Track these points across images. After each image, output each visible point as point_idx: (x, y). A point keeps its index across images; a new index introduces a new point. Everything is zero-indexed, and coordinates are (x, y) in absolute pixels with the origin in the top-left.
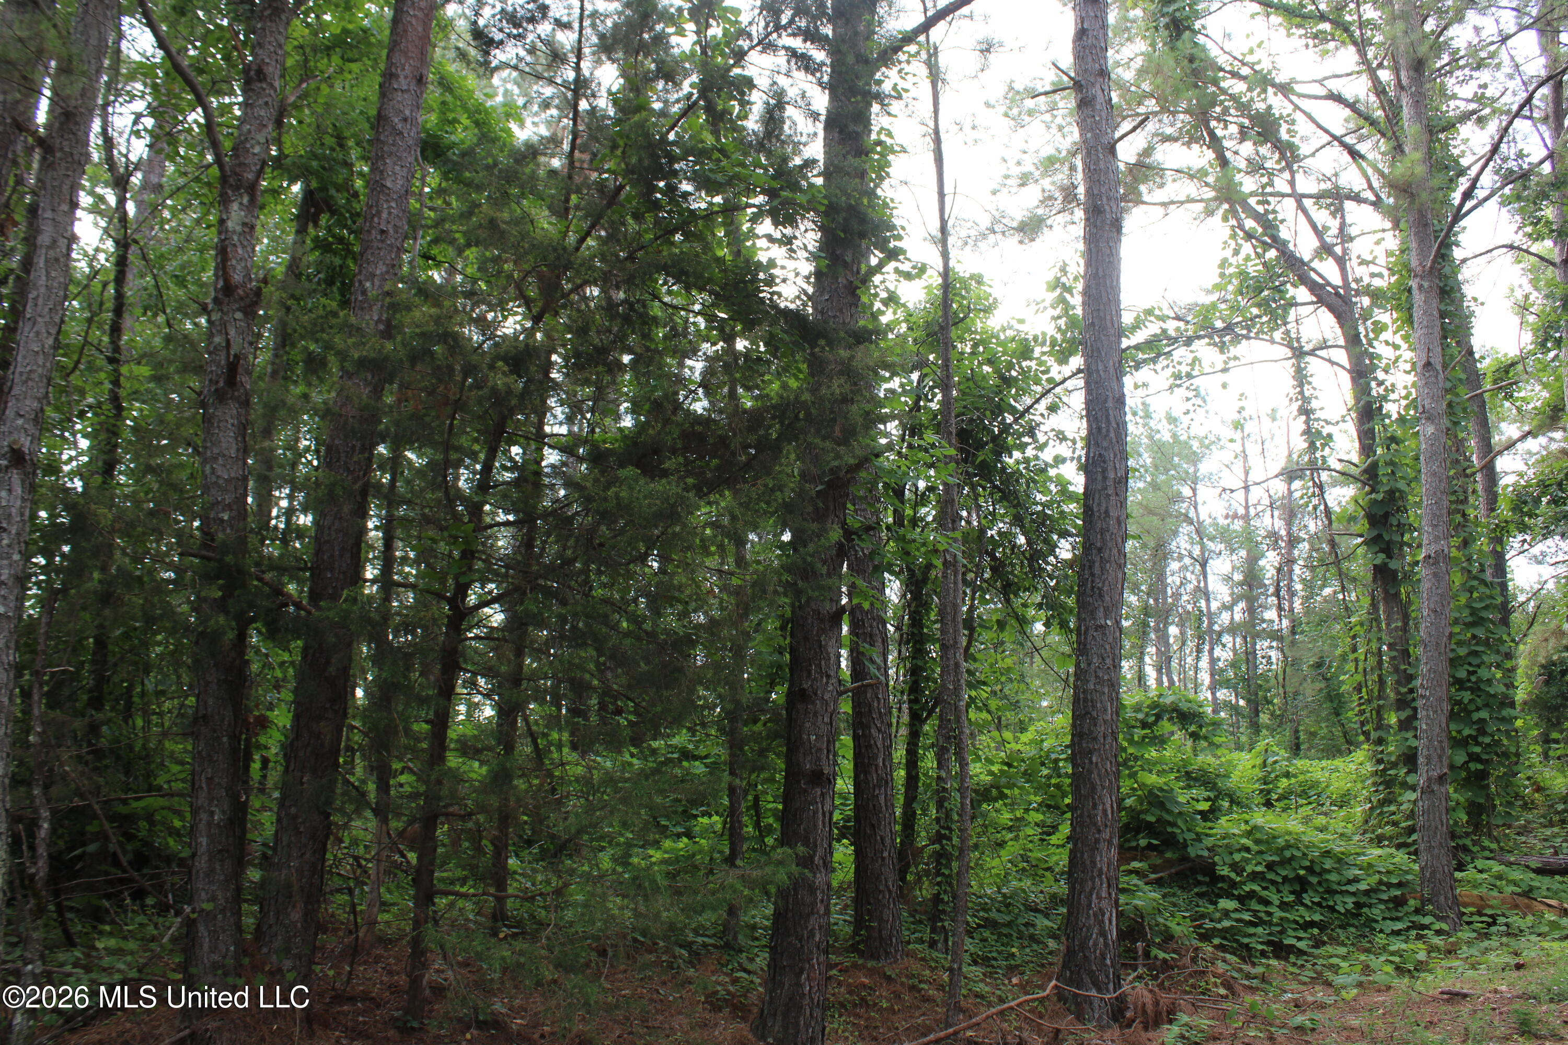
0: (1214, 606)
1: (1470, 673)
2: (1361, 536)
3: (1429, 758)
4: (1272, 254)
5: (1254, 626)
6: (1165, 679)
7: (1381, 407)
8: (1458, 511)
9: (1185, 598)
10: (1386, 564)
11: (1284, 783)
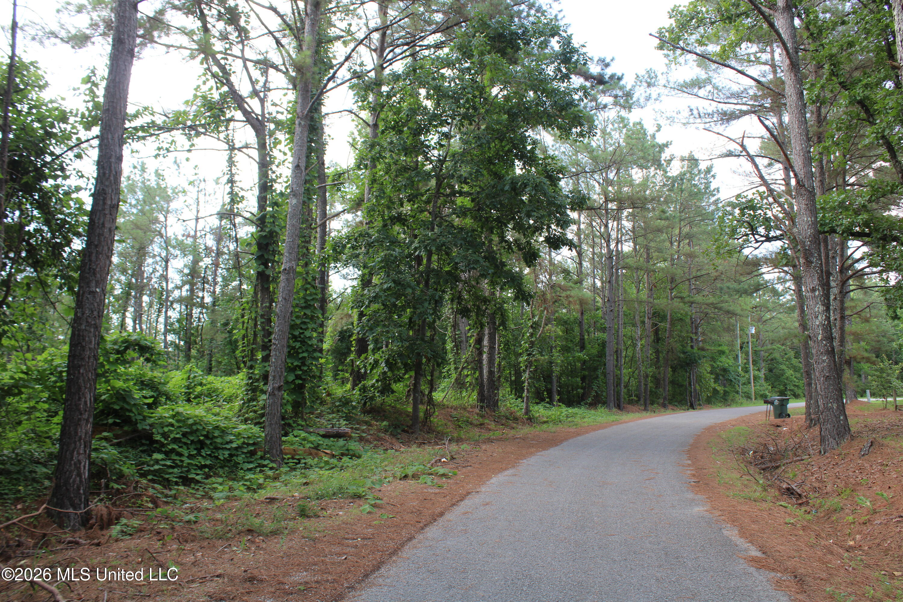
0: (171, 286)
1: (301, 333)
2: (253, 254)
3: (274, 377)
4: (225, 89)
5: (193, 299)
6: (138, 326)
7: (272, 186)
8: (304, 247)
9: (154, 280)
10: (263, 271)
11: (199, 389)
